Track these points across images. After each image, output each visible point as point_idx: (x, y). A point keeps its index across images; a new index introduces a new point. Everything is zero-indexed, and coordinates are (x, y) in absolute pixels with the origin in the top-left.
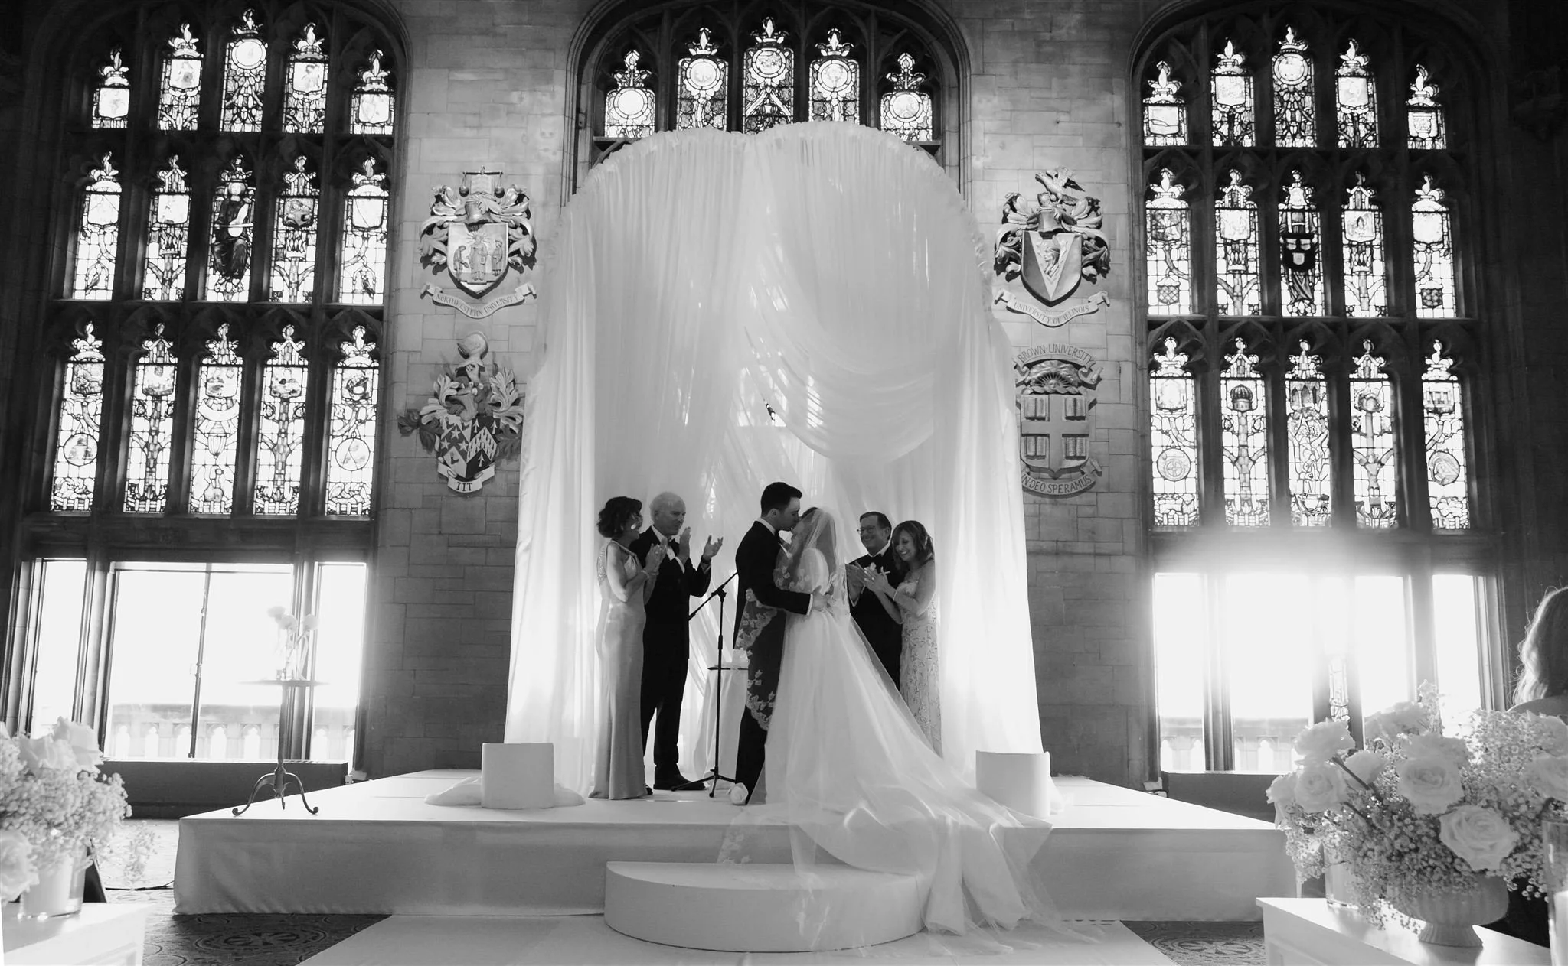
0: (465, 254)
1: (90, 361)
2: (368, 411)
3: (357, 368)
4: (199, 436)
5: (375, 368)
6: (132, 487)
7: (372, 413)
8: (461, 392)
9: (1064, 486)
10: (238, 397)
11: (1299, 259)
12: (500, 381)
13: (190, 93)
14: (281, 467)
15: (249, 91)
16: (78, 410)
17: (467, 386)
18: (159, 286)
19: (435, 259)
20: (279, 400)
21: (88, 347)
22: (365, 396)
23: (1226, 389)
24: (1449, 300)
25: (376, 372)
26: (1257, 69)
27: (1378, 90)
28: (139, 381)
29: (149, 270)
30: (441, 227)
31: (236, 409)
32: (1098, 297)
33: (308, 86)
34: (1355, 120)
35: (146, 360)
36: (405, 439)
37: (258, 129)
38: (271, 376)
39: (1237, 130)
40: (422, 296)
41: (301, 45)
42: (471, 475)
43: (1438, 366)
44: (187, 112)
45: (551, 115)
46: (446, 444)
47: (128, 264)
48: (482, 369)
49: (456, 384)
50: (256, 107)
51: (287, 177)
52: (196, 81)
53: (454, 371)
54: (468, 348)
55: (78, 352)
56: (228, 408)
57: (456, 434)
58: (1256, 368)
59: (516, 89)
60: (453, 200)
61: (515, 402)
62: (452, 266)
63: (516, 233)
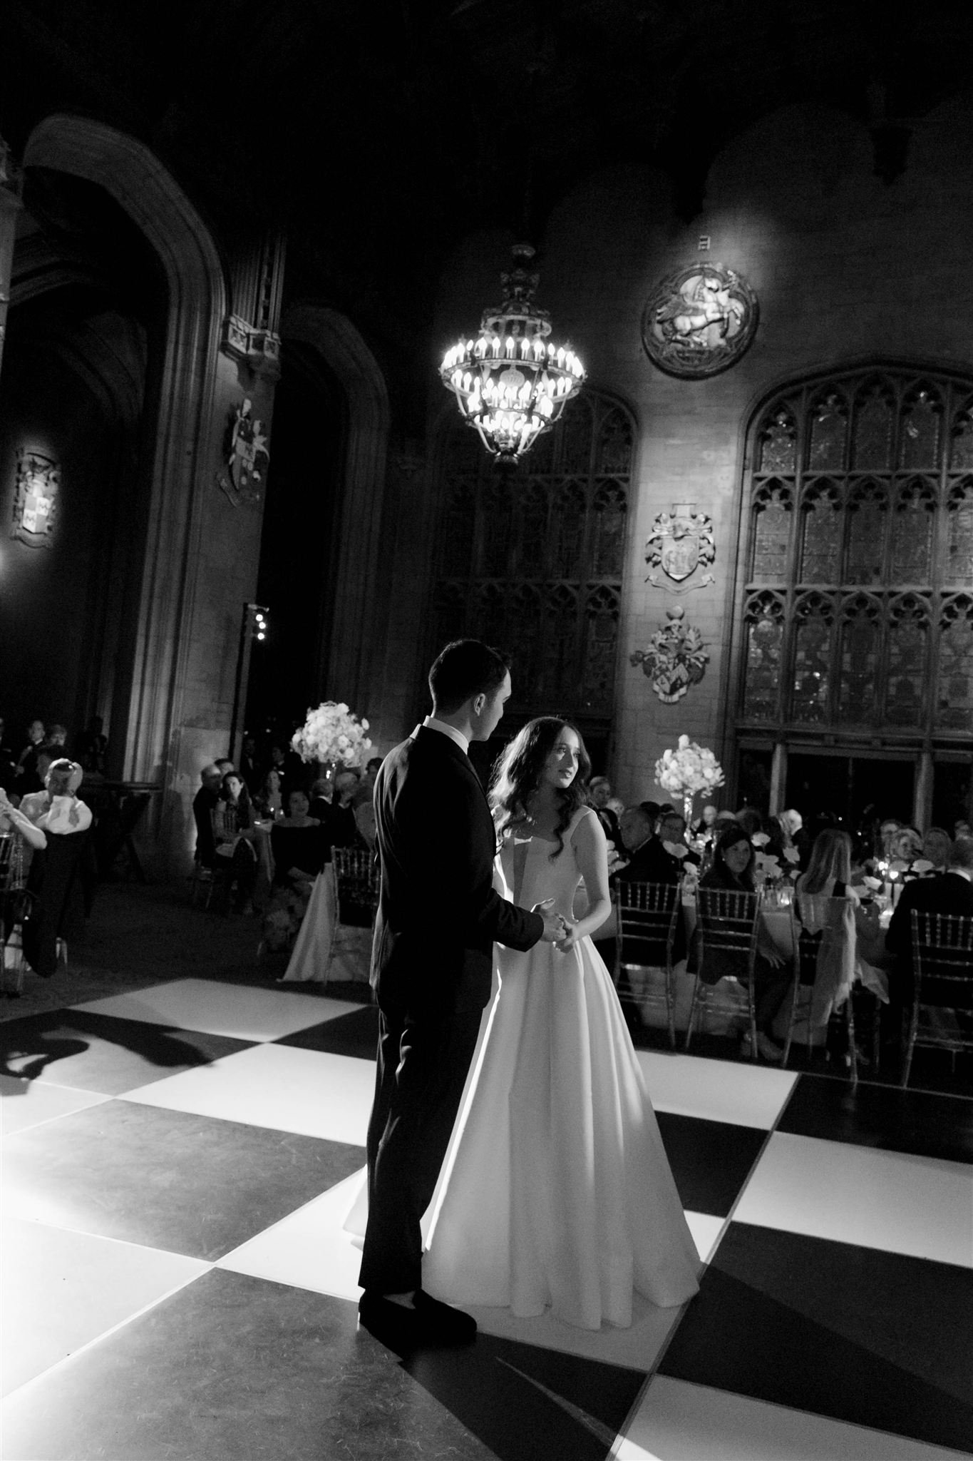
0: (672, 555)
8: (667, 641)
12: (691, 635)
17: (671, 638)
19: (654, 559)
30: (658, 538)
36: (634, 669)
40: (646, 581)
42: (673, 692)
45: (727, 465)
46: (658, 673)
48: (680, 627)
49: (665, 636)
53: (663, 627)
54: (673, 614)
57: (664, 666)
59: (706, 449)
60: (665, 522)
61: (700, 648)
62: (664, 563)
63: (704, 544)
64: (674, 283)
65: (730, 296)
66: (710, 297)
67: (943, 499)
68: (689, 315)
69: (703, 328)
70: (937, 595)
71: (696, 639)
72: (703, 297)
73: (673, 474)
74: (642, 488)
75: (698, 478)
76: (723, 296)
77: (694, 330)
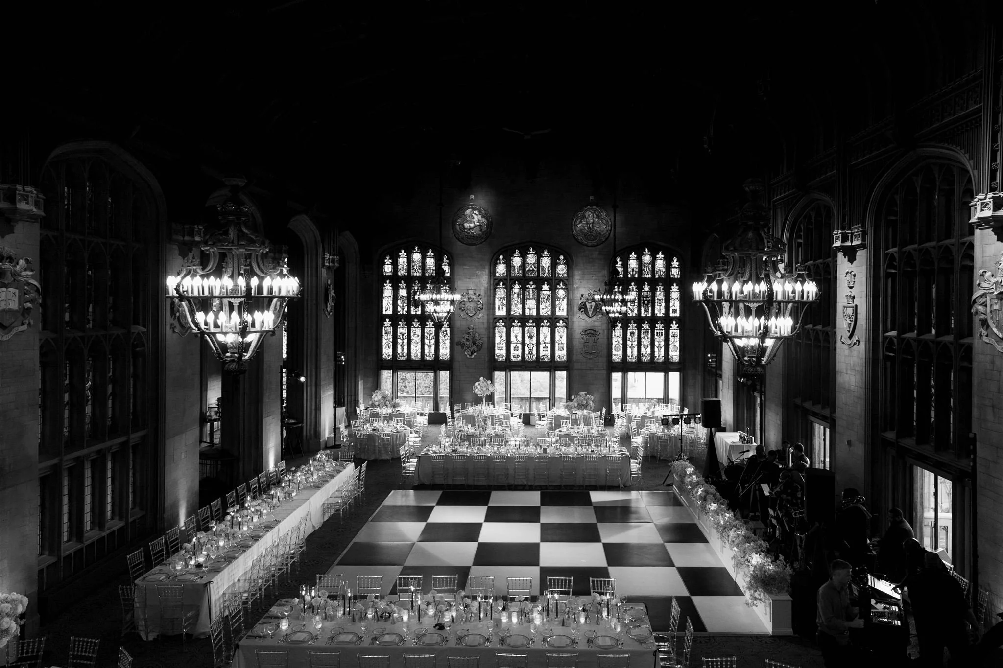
0: (469, 307)
1: (388, 327)
2: (448, 337)
3: (445, 328)
4: (413, 343)
5: (449, 328)
6: (399, 354)
7: (449, 338)
9: (591, 356)
10: (420, 335)
11: (646, 302)
12: (477, 335)
13: (404, 266)
14: (430, 350)
15: (418, 265)
16: (386, 338)
17: (470, 336)
18: (401, 310)
19: (463, 309)
20: (428, 335)
21: (387, 323)
22: (446, 334)
23: (629, 332)
24: (678, 311)
26: (639, 259)
27: (666, 263)
28: (399, 331)
29: (399, 306)
30: (464, 301)
31: (420, 337)
32: (600, 316)
33: (430, 264)
34: (660, 270)
35: (400, 326)
36: (458, 347)
37: (420, 274)
38: (426, 330)
39: (634, 273)
40: (460, 316)
41: (428, 254)
42: (471, 355)
43: (674, 326)
44: (404, 270)
45: (485, 276)
46: (466, 348)
47: (395, 306)
48: (473, 332)
49: (468, 335)
50: (419, 269)
51: (427, 285)
52: (406, 263)
53: (467, 332)
54: (470, 328)
55: (385, 324)
56: (418, 337)
57: (468, 346)
58: (635, 327)
59: (477, 270)
60: (466, 295)
61: (480, 339)
62: (466, 309)
63: (479, 303)
64: (463, 211)
65: (482, 217)
66: (475, 217)
67: (554, 288)
68: (469, 223)
69: (473, 228)
70: (553, 318)
72: (473, 217)
73: (467, 278)
74: (456, 283)
75: (475, 280)
76: (480, 217)
77: (471, 228)
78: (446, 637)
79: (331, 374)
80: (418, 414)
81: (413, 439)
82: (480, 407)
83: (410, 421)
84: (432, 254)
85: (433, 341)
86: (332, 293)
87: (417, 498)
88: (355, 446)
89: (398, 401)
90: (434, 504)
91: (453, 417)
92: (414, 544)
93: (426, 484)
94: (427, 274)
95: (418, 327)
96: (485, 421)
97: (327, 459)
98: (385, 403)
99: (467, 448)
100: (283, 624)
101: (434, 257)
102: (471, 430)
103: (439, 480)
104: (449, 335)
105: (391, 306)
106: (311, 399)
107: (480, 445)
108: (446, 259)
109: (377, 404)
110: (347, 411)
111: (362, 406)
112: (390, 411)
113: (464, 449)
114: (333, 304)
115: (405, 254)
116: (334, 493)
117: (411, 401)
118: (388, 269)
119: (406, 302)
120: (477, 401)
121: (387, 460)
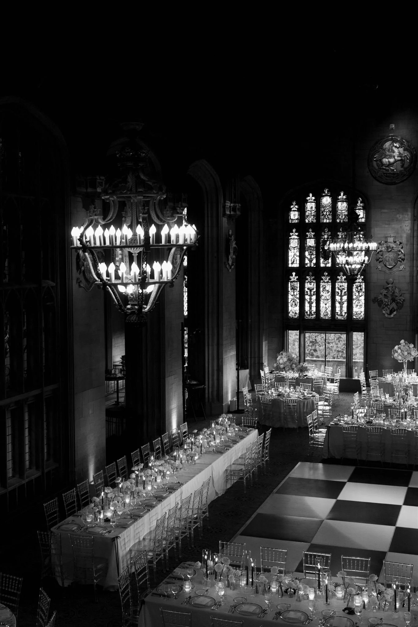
0: (387, 258)
1: (294, 281)
3: (359, 282)
4: (322, 300)
5: (363, 282)
6: (307, 312)
7: (363, 294)
8: (388, 293)
10: (330, 290)
12: (397, 290)
13: (312, 212)
14: (341, 307)
15: (327, 210)
16: (292, 294)
17: (389, 292)
18: (309, 262)
19: (380, 260)
20: (340, 291)
21: (294, 277)
22: (361, 289)
25: (363, 283)
28: (306, 286)
29: (306, 259)
30: (381, 251)
31: (330, 293)
33: (342, 209)
35: (307, 281)
36: (374, 304)
37: (331, 221)
38: (337, 285)
41: (340, 197)
42: (391, 313)
44: (312, 217)
45: (407, 220)
47: (302, 257)
48: (392, 287)
49: (386, 291)
50: (329, 215)
51: (338, 233)
52: (314, 209)
53: (385, 287)
54: (389, 282)
55: (291, 279)
56: (328, 293)
57: (387, 303)
59: (398, 214)
60: (383, 244)
61: (401, 296)
62: (384, 260)
63: (400, 253)
64: (381, 144)
65: (404, 150)
66: (396, 150)
68: (388, 158)
69: (393, 163)
71: (399, 292)
72: (393, 150)
73: (386, 224)
74: (372, 230)
75: (395, 226)
76: (401, 150)
77: (390, 164)
78: (356, 623)
79: (234, 333)
80: (328, 380)
81: (322, 407)
82: (400, 375)
83: (319, 388)
84: (345, 197)
85: (345, 298)
86: (234, 245)
87: (326, 471)
88: (259, 412)
89: (306, 364)
90: (346, 481)
91: (368, 385)
92: (323, 520)
93: (336, 458)
94: (338, 221)
95: (328, 282)
96: (406, 390)
97: (229, 423)
98: (291, 366)
99: (384, 420)
100: (187, 586)
101: (347, 200)
102: (389, 400)
103: (351, 454)
104: (364, 290)
105: (298, 258)
106: (213, 360)
107: (399, 418)
108: (361, 203)
109: (282, 366)
110: (250, 373)
111: (267, 370)
112: (297, 375)
113: (380, 421)
114: (234, 257)
115: (313, 198)
116: (237, 460)
117: (321, 365)
118: (294, 216)
119: (314, 253)
120: (397, 367)
121: (293, 429)
